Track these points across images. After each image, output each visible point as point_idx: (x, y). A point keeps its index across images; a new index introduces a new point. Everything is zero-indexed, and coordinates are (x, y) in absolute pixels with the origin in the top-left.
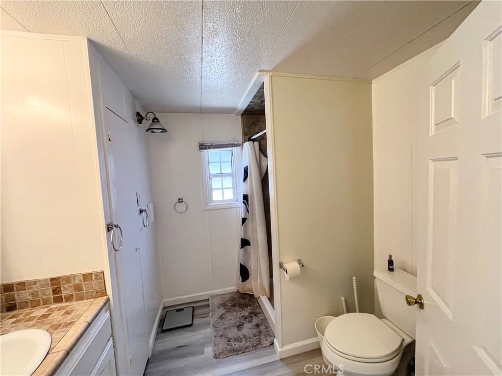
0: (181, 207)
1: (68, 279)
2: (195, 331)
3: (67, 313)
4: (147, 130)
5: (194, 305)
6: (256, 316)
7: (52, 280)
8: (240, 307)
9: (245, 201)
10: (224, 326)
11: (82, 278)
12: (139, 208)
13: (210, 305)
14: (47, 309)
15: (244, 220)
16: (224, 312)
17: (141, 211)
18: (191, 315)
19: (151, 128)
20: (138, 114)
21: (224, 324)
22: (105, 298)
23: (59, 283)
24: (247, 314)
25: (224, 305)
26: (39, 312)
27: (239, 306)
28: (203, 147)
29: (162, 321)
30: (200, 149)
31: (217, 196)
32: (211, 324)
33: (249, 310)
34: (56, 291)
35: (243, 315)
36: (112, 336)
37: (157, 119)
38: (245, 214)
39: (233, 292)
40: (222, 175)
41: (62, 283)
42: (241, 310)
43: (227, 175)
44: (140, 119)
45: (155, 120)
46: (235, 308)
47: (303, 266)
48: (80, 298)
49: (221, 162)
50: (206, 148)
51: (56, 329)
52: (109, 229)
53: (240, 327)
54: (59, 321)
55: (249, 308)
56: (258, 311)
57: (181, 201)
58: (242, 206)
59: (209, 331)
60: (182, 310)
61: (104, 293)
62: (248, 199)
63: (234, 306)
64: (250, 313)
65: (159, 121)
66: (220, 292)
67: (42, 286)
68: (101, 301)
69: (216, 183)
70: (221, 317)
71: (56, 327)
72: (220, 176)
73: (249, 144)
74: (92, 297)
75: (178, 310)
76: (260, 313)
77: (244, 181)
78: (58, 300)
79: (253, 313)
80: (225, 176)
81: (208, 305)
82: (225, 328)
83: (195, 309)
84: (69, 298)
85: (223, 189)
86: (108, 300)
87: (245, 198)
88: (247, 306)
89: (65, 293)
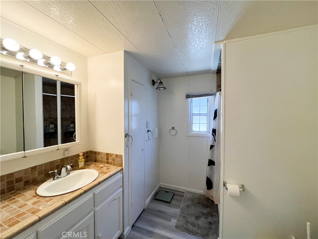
0: (173, 132)
1: (111, 155)
2: (170, 207)
3: (108, 169)
4: (157, 89)
5: (175, 192)
6: (212, 216)
7: (107, 154)
8: (203, 206)
9: (214, 134)
10: (187, 212)
11: (115, 156)
12: (148, 129)
13: (184, 196)
14: (103, 165)
15: (212, 147)
16: (191, 204)
17: (148, 131)
18: (172, 197)
19: (158, 87)
20: (153, 81)
21: (188, 211)
22: (122, 167)
23: (108, 156)
24: (206, 212)
25: (192, 200)
26: (101, 165)
27: (202, 204)
28: (188, 96)
29: (156, 194)
30: (187, 98)
31: (196, 128)
32: (181, 207)
33: (208, 210)
34: (107, 159)
35: (202, 211)
36: (123, 186)
37: (162, 82)
38: (213, 143)
39: (201, 194)
40: (200, 115)
41: (109, 156)
42: (202, 208)
43: (203, 115)
44: (154, 83)
45: (161, 83)
46: (199, 205)
47: (244, 191)
48: (114, 165)
49: (200, 106)
50: (190, 97)
51: (101, 173)
52: (126, 137)
53: (197, 218)
54: (104, 171)
55: (208, 209)
56: (214, 214)
57: (173, 128)
58: (211, 136)
59: (178, 211)
60: (168, 192)
61: (122, 166)
62: (216, 132)
63: (199, 203)
64: (208, 213)
65: (162, 83)
66: (193, 191)
67: (104, 155)
68: (120, 168)
69: (195, 119)
70: (188, 206)
71: (102, 172)
72: (198, 115)
73: (219, 94)
74: (118, 166)
75: (166, 192)
76: (215, 216)
77: (214, 119)
78: (108, 163)
79: (210, 214)
80: (202, 115)
81: (183, 196)
82: (188, 214)
83: (175, 195)
84: (111, 164)
85: (200, 123)
86: (122, 169)
87: (214, 131)
88: (207, 207)
89: (110, 161)
